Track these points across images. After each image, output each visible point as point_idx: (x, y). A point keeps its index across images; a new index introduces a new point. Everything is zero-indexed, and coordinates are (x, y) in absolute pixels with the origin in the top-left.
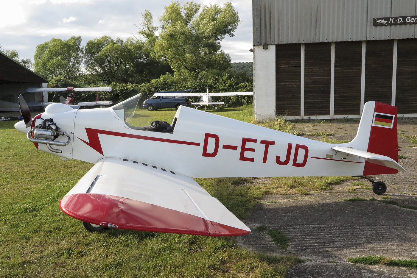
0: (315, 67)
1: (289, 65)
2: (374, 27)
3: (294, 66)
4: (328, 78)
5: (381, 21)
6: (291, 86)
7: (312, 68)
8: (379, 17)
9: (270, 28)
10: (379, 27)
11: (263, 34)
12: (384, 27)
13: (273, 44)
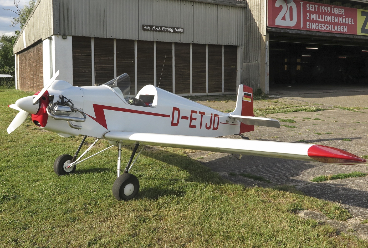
0: (102, 57)
1: (82, 54)
2: (143, 31)
3: (86, 55)
4: (112, 66)
5: (147, 28)
6: (84, 71)
7: (100, 58)
8: (146, 24)
9: (68, 22)
10: (146, 31)
11: (62, 26)
12: (149, 32)
13: (70, 36)
